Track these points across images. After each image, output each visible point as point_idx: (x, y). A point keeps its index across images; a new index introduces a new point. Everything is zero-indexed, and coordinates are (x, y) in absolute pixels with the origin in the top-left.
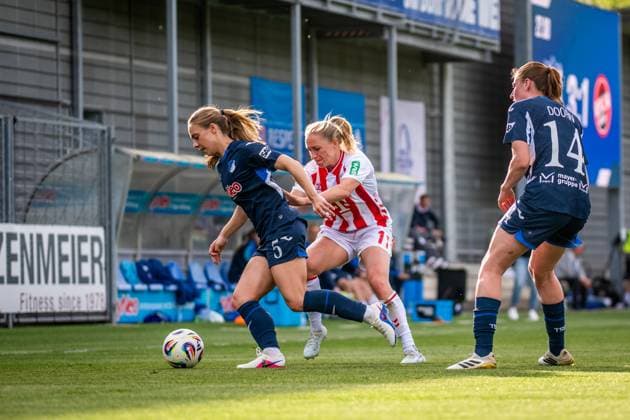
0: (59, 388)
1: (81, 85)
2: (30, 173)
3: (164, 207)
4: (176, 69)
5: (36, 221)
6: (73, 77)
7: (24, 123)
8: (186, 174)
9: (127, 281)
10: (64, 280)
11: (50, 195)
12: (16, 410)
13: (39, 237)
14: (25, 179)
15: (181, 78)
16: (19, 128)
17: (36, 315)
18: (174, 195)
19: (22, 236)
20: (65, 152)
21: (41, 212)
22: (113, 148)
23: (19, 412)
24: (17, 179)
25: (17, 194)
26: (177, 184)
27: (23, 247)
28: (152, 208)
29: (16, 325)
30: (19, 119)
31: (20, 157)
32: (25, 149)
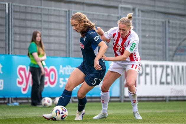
2: (174, 42)
5: (177, 60)
7: (172, 23)
11: (182, 50)
13: (178, 67)
14: (172, 45)
16: (171, 25)
17: (177, 97)
19: (172, 67)
21: (179, 57)
24: (170, 44)
25: (170, 50)
27: (172, 71)
29: (170, 101)
30: (171, 21)
31: (171, 36)
32: (172, 33)
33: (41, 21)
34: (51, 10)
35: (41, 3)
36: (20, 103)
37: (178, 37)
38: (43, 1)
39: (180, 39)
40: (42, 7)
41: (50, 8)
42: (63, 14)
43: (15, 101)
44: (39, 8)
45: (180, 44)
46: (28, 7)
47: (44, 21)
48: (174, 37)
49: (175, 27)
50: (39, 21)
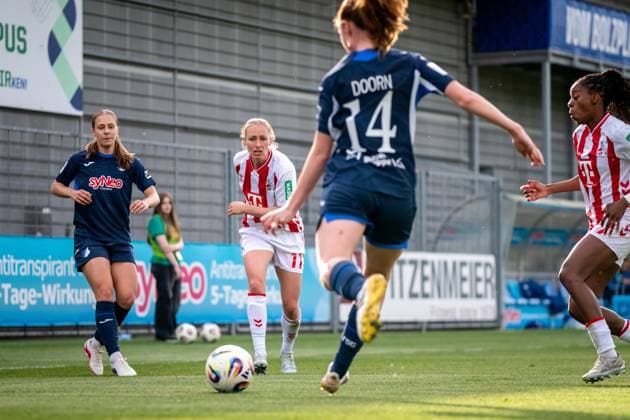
0: (460, 376)
1: (477, 147)
2: (438, 214)
3: (541, 240)
4: (549, 134)
5: (443, 250)
6: (471, 141)
7: (434, 176)
8: (556, 214)
9: (512, 296)
10: (464, 296)
11: (454, 231)
13: (445, 264)
14: (434, 219)
15: (554, 140)
16: (431, 180)
17: (443, 322)
18: (547, 231)
19: (433, 263)
20: (464, 198)
21: (447, 244)
22: (501, 194)
24: (429, 219)
25: (429, 230)
26: (550, 223)
27: (433, 271)
28: (531, 240)
29: (429, 330)
30: (431, 173)
31: (431, 202)
32: (434, 196)
33: (174, 173)
34: (194, 150)
35: (174, 136)
36: (134, 336)
37: (446, 203)
38: (178, 134)
39: (449, 208)
40: (176, 145)
41: (192, 147)
42: (218, 158)
43: (124, 331)
44: (170, 147)
45: (449, 218)
46: (149, 145)
47: (181, 174)
48: (438, 203)
49: (440, 185)
50: (170, 173)
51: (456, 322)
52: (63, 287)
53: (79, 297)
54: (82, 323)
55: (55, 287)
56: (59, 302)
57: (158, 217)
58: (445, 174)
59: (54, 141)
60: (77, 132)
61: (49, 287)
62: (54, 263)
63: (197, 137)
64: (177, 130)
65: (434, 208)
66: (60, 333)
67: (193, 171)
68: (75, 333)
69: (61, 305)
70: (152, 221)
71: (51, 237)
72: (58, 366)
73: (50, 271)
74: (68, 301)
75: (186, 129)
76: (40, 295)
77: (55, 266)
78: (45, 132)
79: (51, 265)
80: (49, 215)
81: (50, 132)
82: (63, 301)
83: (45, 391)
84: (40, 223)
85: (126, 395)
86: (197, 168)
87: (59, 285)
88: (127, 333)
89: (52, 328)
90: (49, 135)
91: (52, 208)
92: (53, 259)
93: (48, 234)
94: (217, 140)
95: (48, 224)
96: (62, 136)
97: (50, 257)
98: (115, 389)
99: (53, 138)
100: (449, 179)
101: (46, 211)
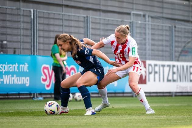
0: (189, 116)
2: (180, 44)
5: (182, 61)
7: (178, 28)
10: (191, 81)
11: (187, 52)
12: (175, 124)
13: (183, 66)
14: (178, 47)
16: (177, 29)
17: (182, 93)
19: (177, 66)
21: (183, 58)
23: (176, 124)
24: (176, 47)
25: (176, 52)
27: (178, 69)
29: (176, 96)
30: (177, 26)
31: (177, 39)
32: (178, 36)
33: (62, 26)
34: (72, 16)
35: (62, 9)
36: (44, 98)
37: (183, 40)
38: (64, 9)
39: (185, 42)
40: (63, 13)
41: (70, 14)
42: (82, 19)
43: (40, 96)
44: (61, 14)
45: (185, 46)
46: (51, 13)
47: (65, 26)
48: (179, 40)
49: (181, 32)
50: (60, 26)
51: (188, 92)
52: (13, 76)
53: (20, 81)
54: (21, 92)
55: (9, 76)
56: (11, 83)
57: (56, 45)
58: (183, 27)
59: (8, 12)
60: (19, 7)
61: (6, 76)
62: (9, 66)
63: (73, 10)
64: (63, 6)
65: (178, 42)
66: (11, 97)
67: (70, 25)
68: (18, 97)
69: (11, 84)
70: (53, 47)
71: (7, 54)
72: (10, 111)
73: (7, 69)
74: (15, 83)
75: (67, 6)
76: (2, 80)
77: (9, 67)
78: (4, 7)
79: (7, 66)
80: (6, 44)
81: (7, 7)
82: (12, 83)
83: (5, 123)
84: (2, 48)
85: (41, 124)
86: (73, 24)
87: (11, 75)
88: (41, 97)
89: (8, 95)
90: (6, 8)
91: (8, 41)
92: (8, 64)
93: (6, 53)
94: (81, 11)
95: (6, 48)
96: (12, 9)
97: (7, 63)
98: (36, 122)
99: (8, 10)
100: (185, 29)
101: (5, 42)
